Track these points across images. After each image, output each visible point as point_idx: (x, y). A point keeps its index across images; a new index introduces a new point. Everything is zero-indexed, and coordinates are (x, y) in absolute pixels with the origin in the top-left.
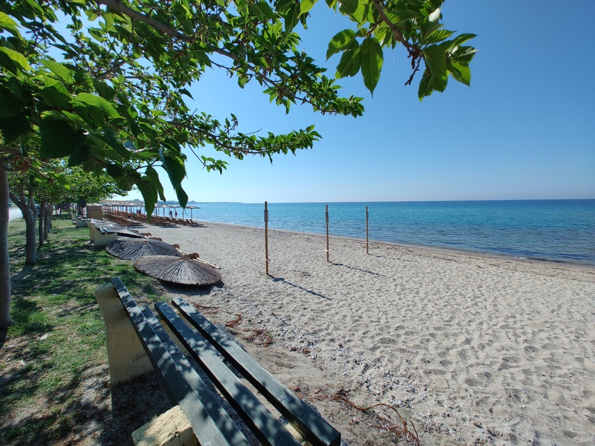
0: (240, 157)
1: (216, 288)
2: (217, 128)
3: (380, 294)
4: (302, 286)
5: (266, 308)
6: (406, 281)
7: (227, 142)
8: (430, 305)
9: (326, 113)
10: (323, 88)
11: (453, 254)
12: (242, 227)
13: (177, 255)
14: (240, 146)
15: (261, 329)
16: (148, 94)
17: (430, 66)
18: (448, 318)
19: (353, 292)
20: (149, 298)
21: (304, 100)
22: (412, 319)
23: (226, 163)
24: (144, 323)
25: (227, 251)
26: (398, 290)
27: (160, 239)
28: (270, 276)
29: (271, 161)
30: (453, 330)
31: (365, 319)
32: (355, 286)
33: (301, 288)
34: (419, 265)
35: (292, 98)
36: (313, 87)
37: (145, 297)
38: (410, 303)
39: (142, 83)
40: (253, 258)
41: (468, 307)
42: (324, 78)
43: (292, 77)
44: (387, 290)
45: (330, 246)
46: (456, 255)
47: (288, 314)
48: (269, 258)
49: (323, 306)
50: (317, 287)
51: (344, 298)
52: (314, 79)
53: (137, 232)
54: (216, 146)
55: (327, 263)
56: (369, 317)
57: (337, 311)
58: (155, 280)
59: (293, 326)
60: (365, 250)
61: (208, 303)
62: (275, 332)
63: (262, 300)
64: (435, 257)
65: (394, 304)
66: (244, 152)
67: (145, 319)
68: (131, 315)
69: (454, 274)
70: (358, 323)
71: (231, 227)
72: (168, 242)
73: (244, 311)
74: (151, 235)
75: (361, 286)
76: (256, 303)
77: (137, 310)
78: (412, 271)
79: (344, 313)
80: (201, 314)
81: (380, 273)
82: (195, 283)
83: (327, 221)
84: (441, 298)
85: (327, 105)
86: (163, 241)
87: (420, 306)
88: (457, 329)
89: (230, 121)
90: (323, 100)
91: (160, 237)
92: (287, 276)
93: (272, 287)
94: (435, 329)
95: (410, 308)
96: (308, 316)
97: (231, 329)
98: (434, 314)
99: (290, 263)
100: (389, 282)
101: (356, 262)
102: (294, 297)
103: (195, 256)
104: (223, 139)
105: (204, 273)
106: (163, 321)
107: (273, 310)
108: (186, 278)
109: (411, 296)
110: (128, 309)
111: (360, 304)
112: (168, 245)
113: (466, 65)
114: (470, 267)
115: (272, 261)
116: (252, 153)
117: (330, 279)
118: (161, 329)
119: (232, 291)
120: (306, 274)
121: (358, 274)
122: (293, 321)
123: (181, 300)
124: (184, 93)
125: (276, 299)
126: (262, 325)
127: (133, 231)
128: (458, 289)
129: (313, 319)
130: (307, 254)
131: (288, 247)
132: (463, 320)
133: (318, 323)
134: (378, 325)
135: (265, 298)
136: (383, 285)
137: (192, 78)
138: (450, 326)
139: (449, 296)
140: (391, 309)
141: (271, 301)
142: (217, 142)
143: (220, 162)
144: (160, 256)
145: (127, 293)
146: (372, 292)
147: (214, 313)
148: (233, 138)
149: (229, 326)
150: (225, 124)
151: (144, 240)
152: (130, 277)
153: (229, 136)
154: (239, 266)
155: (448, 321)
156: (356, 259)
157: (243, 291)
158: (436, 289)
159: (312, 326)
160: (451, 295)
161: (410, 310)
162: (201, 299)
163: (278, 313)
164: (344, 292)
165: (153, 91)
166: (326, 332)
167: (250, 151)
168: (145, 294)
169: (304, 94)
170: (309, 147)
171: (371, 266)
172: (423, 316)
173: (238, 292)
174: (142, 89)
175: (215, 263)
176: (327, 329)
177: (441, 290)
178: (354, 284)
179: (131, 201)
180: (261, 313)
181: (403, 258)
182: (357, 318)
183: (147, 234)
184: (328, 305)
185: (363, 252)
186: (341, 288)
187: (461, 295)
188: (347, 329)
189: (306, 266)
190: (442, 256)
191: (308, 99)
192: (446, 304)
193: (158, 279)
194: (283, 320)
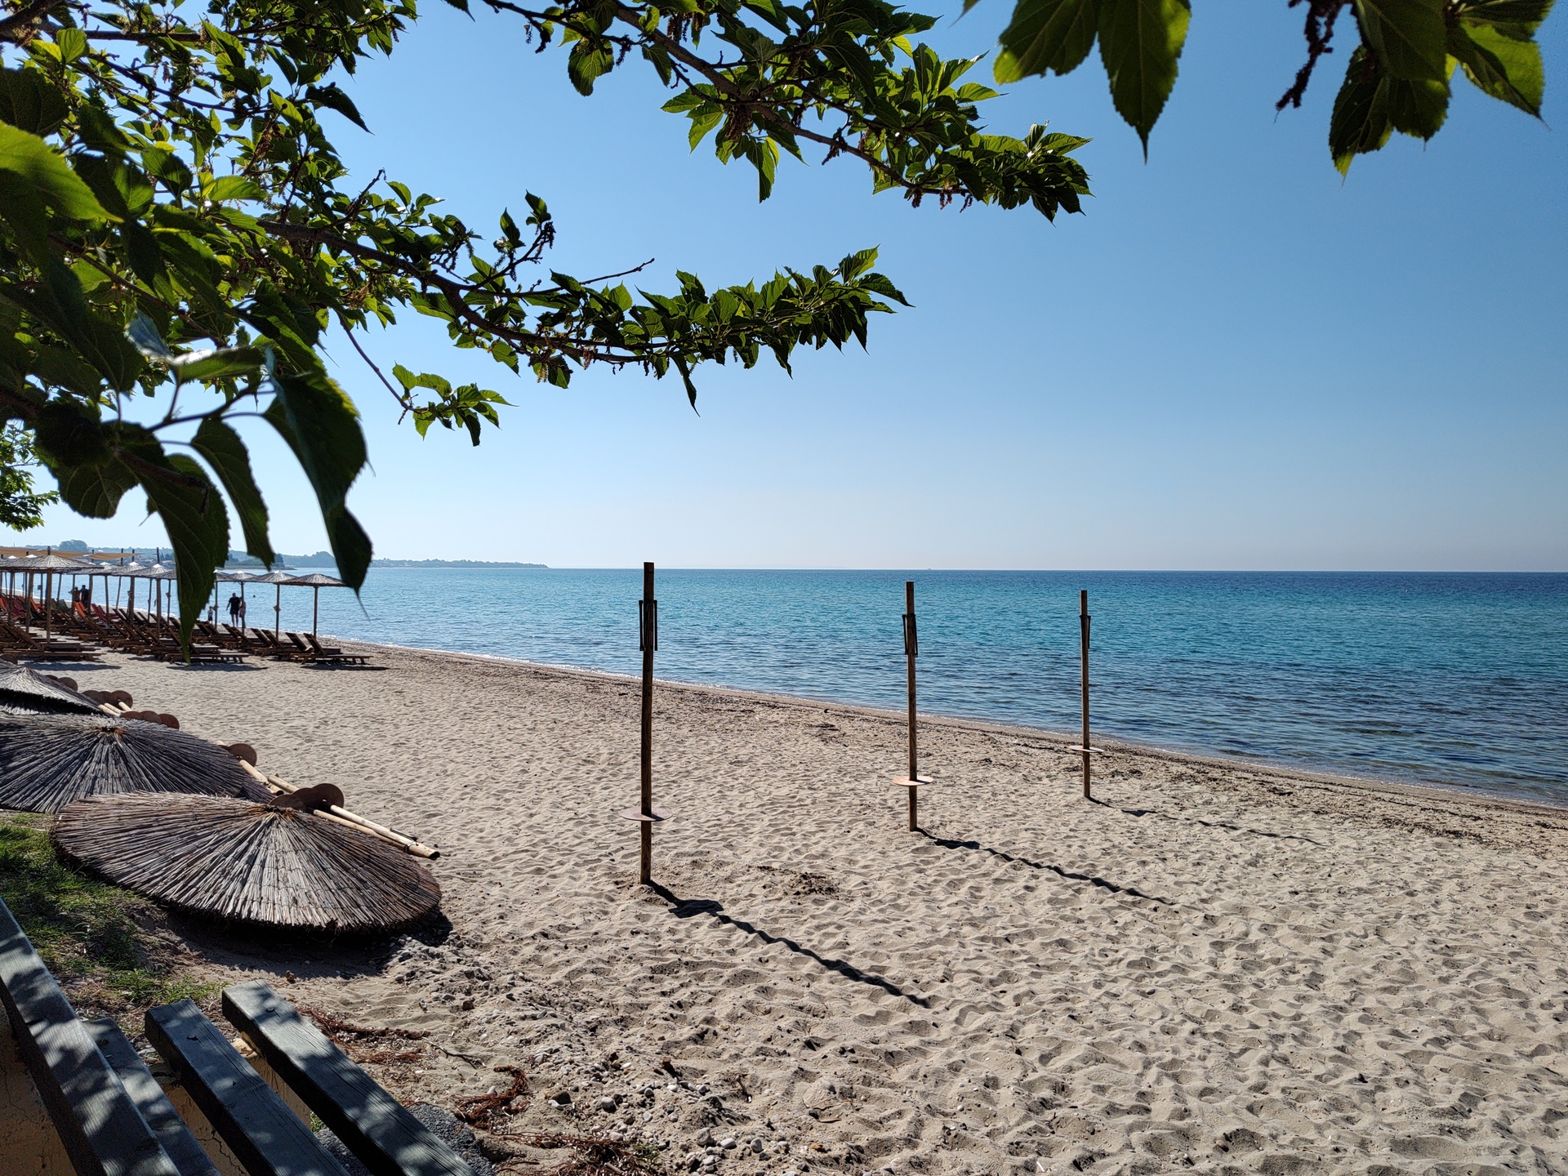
0: (558, 375)
1: (413, 946)
2: (463, 251)
3: (1149, 984)
4: (798, 935)
5: (635, 1040)
6: (1265, 928)
7: (503, 310)
8: (1371, 1038)
9: (926, 197)
10: (916, 95)
11: (1466, 809)
12: (537, 674)
13: (243, 794)
14: (560, 328)
15: (614, 1135)
16: (175, 105)
17: (1378, 41)
18: (1452, 1100)
19: (1024, 969)
20: (114, 985)
21: (837, 145)
22: (1293, 1100)
23: (498, 399)
24: (109, 1095)
25: (471, 779)
26: (1228, 967)
27: (171, 721)
28: (661, 890)
29: (692, 393)
30: (1477, 1151)
31: (1082, 1096)
32: (1033, 946)
33: (794, 947)
34: (1318, 857)
35: (787, 133)
36: (879, 90)
37: (93, 983)
38: (1282, 1027)
39: (152, 57)
40: (584, 810)
41: (1540, 1050)
42: (921, 56)
43: (789, 47)
44: (1177, 968)
45: (921, 763)
46: (1482, 812)
47: (735, 1067)
48: (655, 808)
49: (892, 1034)
50: (866, 946)
51: (986, 996)
52: (878, 57)
53: (70, 685)
54: (454, 327)
55: (911, 837)
56: (1101, 1089)
57: (957, 1057)
58: (143, 903)
59: (756, 1126)
60: (1078, 781)
61: (375, 1014)
62: (675, 1150)
63: (623, 1000)
64: (1388, 822)
65: (1210, 1028)
66: (576, 356)
67: (113, 1078)
68: (52, 1059)
69: (1475, 898)
70: (1048, 1115)
71: (488, 671)
72: (203, 735)
73: (539, 1050)
74: (129, 701)
75: (1062, 943)
76: (594, 1015)
77: (78, 1034)
78: (1287, 883)
79: (986, 1069)
80: (351, 1062)
81: (1145, 887)
82: (319, 919)
83: (911, 649)
84: (1418, 1005)
85: (931, 163)
86: (186, 727)
87: (1327, 1039)
88: (1495, 1151)
89: (520, 223)
90: (913, 143)
91: (172, 709)
92: (731, 890)
93: (666, 942)
94: (1399, 1146)
95: (1284, 1048)
96: (825, 1080)
97: (480, 1134)
98: (1389, 1080)
99: (746, 831)
100: (1187, 929)
101: (1037, 833)
102: (764, 991)
103: (325, 796)
104: (486, 298)
105: (365, 875)
106: (180, 1091)
107: (667, 1048)
108: (283, 896)
109: (1287, 994)
110: (34, 1030)
111: (1058, 1025)
112: (203, 746)
113: (1525, 36)
114: (1543, 867)
115: (668, 826)
116: (608, 358)
117: (922, 910)
118: (173, 1128)
119: (484, 958)
120: (815, 886)
121: (1047, 887)
122: (757, 1102)
123: (266, 996)
124: (331, 105)
125: (683, 995)
126: (618, 1117)
127: (53, 681)
128: (1494, 967)
129: (848, 1094)
130: (821, 795)
131: (738, 763)
132: (1522, 1110)
133: (870, 1111)
134: (1141, 1126)
135: (633, 992)
136: (1161, 940)
137: (363, 42)
138: (1465, 1134)
139: (1453, 996)
140: (1198, 1052)
141: (661, 1007)
142: (460, 308)
143: (473, 393)
144: (169, 796)
145: (34, 961)
146: (1113, 971)
147: (405, 1059)
148: (533, 296)
149: (470, 1121)
150: (500, 236)
151: (101, 722)
152: (31, 887)
153: (511, 285)
154: (523, 842)
155: (1453, 1112)
156: (1038, 819)
157: (534, 959)
158: (1395, 966)
159: (842, 1126)
160: (1463, 995)
161: (1284, 1060)
162: (344, 993)
163: (692, 1063)
164: (988, 971)
165: (193, 95)
166: (907, 1153)
167: (602, 350)
168: (98, 969)
169: (833, 121)
170: (853, 337)
171: (1106, 852)
172: (1344, 1084)
173: (515, 963)
174: (150, 86)
175: (414, 830)
176: (911, 1141)
177: (1418, 967)
178: (1030, 935)
179: (49, 551)
180: (612, 1063)
181: (1246, 822)
182: (1046, 1093)
183: (116, 698)
184: (914, 1027)
185: (1065, 790)
186: (971, 950)
187: (1508, 992)
188: (1004, 1141)
189: (816, 850)
190: (1422, 818)
191: (853, 141)
192: (1444, 1032)
193: (156, 899)
194: (715, 1093)
